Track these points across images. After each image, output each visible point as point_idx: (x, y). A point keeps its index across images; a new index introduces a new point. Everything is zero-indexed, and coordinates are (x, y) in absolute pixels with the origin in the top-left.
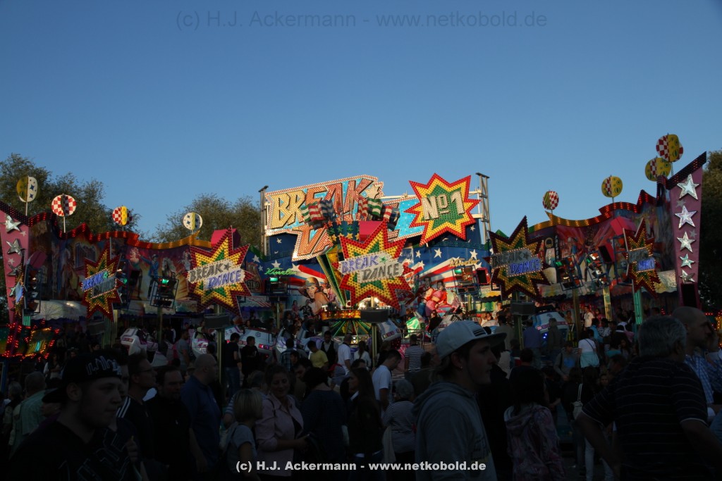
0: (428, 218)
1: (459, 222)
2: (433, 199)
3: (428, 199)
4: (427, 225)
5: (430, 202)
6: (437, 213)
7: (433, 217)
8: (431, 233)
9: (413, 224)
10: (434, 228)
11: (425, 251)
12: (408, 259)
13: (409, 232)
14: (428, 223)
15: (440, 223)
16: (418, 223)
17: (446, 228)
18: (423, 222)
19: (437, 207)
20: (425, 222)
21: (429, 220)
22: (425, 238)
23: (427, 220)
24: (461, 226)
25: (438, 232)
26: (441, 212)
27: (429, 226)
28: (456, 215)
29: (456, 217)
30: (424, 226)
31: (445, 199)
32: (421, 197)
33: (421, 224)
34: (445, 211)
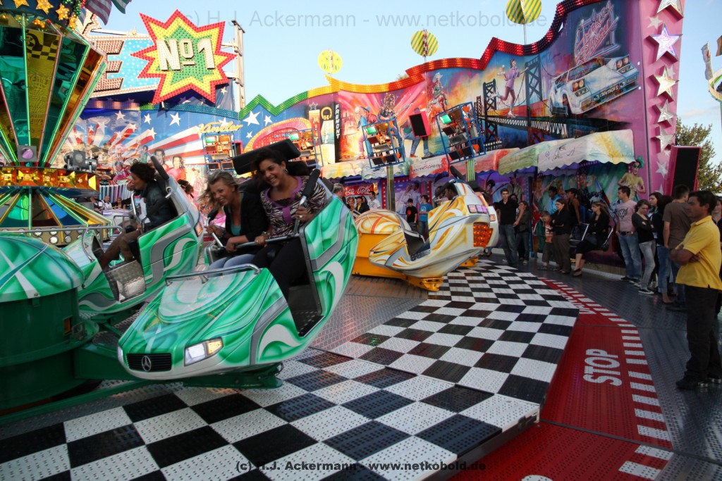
0: (166, 69)
4: (163, 77)
8: (168, 89)
9: (144, 74)
10: (173, 82)
11: (158, 116)
12: (133, 124)
13: (137, 84)
14: (166, 75)
15: (182, 76)
16: (151, 72)
17: (189, 85)
18: (158, 72)
19: (179, 55)
20: (162, 72)
21: (166, 71)
22: (161, 96)
23: (164, 71)
24: (209, 84)
25: (179, 89)
26: (184, 63)
27: (166, 80)
28: (204, 69)
29: (204, 72)
30: (160, 78)
31: (190, 46)
32: (156, 38)
33: (156, 76)
34: (189, 62)
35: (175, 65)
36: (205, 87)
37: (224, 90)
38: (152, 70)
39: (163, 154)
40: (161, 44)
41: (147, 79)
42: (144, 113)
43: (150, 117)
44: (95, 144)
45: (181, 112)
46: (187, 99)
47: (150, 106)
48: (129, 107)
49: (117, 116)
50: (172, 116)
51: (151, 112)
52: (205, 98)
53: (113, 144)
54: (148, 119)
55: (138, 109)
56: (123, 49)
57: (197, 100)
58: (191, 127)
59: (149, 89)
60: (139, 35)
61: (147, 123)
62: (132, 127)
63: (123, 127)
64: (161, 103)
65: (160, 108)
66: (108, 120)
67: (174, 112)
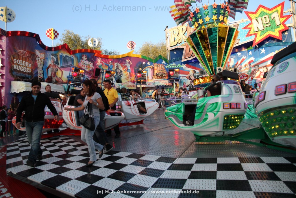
0: (257, 30)
4: (256, 34)
8: (259, 39)
9: (248, 35)
10: (261, 35)
11: (255, 51)
13: (245, 40)
14: (257, 33)
15: (265, 32)
16: (251, 34)
17: (268, 35)
18: (254, 33)
19: (263, 23)
20: (255, 33)
21: (257, 31)
22: (256, 42)
23: (256, 32)
24: (278, 32)
25: (264, 38)
26: (265, 26)
27: (257, 35)
28: (275, 26)
29: (275, 27)
30: (255, 35)
31: (267, 18)
32: (252, 19)
33: (253, 34)
34: (267, 25)
35: (261, 28)
36: (276, 34)
37: (286, 33)
38: (251, 33)
39: (258, 66)
40: (254, 21)
41: (249, 37)
42: (249, 51)
43: (252, 52)
44: (230, 67)
45: (265, 47)
46: (267, 41)
47: (250, 48)
48: (242, 50)
49: (238, 54)
50: (261, 50)
51: (251, 50)
52: (276, 39)
53: (237, 65)
54: (250, 53)
55: (246, 50)
56: (239, 27)
57: (273, 41)
58: (270, 53)
59: (251, 41)
60: (244, 20)
61: (250, 55)
62: (244, 57)
63: (241, 58)
64: (256, 46)
65: (256, 47)
66: (235, 56)
67: (262, 48)
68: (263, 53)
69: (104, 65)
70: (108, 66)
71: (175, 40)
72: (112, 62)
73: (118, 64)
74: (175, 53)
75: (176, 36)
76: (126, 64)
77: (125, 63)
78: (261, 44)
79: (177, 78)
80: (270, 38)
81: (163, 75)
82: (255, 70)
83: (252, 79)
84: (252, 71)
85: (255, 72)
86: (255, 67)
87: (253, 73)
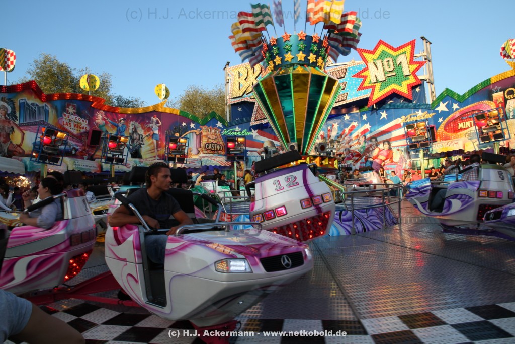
0: (375, 81)
1: (405, 83)
2: (379, 63)
3: (374, 63)
4: (373, 87)
5: (376, 67)
6: (383, 77)
7: (380, 80)
8: (378, 95)
10: (381, 90)
11: (371, 114)
12: (355, 122)
13: (357, 95)
14: (375, 86)
15: (386, 84)
16: (365, 86)
17: (392, 90)
18: (370, 85)
19: (384, 70)
20: (372, 84)
21: (376, 83)
22: (373, 100)
23: (374, 83)
24: (407, 87)
25: (385, 94)
26: (387, 75)
27: (376, 89)
28: (402, 77)
30: (372, 89)
31: (391, 62)
32: (367, 62)
33: (369, 87)
34: (391, 74)
35: (381, 77)
36: (403, 89)
37: (418, 90)
38: (366, 84)
39: (376, 140)
40: (371, 66)
41: (363, 91)
42: (362, 114)
43: (366, 116)
44: (331, 138)
45: (387, 110)
46: (391, 100)
47: (366, 109)
48: (352, 111)
49: (344, 118)
50: (381, 113)
51: (366, 112)
52: (404, 97)
53: (343, 137)
54: (365, 117)
55: (358, 111)
56: (347, 73)
57: (399, 100)
58: (395, 119)
59: (365, 97)
60: (356, 62)
61: (364, 120)
62: (355, 124)
63: (349, 125)
64: (373, 106)
65: (373, 109)
66: (339, 121)
67: (382, 110)
68: (384, 118)
69: (109, 125)
70: (117, 126)
71: (241, 87)
72: (124, 120)
73: (137, 124)
74: (240, 109)
75: (242, 80)
76: (151, 125)
77: (149, 123)
78: (382, 103)
79: (240, 154)
80: (394, 95)
81: (218, 148)
82: (371, 146)
83: (366, 160)
84: (366, 147)
85: (371, 149)
86: (371, 141)
87: (368, 150)
